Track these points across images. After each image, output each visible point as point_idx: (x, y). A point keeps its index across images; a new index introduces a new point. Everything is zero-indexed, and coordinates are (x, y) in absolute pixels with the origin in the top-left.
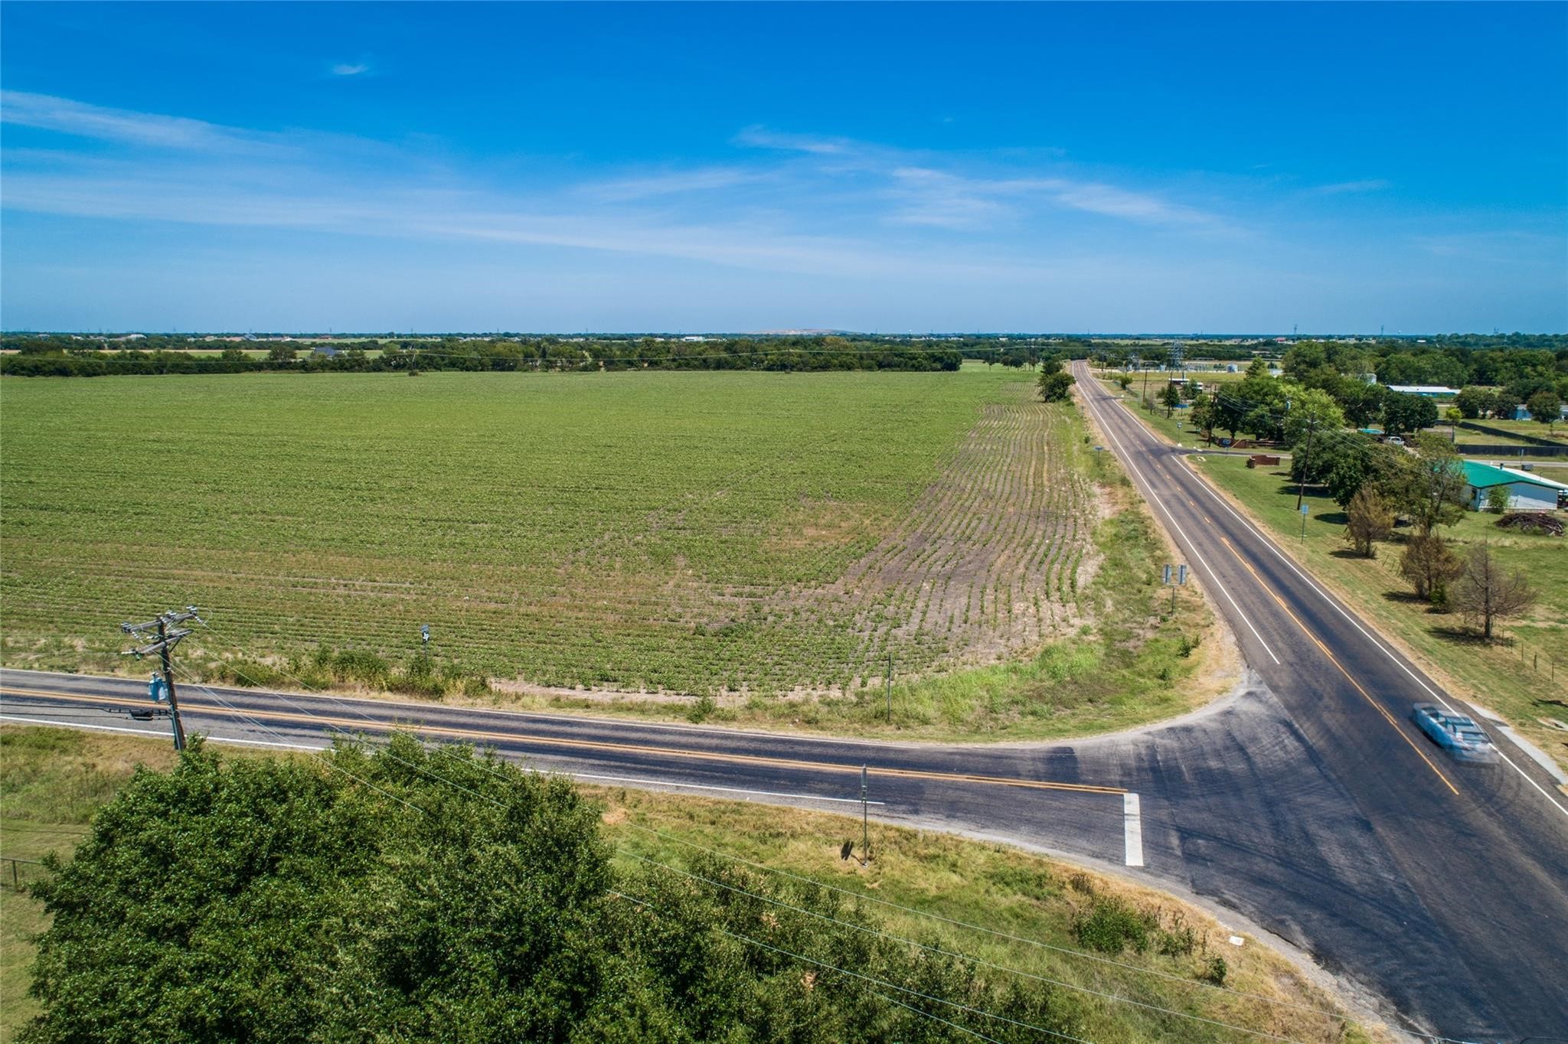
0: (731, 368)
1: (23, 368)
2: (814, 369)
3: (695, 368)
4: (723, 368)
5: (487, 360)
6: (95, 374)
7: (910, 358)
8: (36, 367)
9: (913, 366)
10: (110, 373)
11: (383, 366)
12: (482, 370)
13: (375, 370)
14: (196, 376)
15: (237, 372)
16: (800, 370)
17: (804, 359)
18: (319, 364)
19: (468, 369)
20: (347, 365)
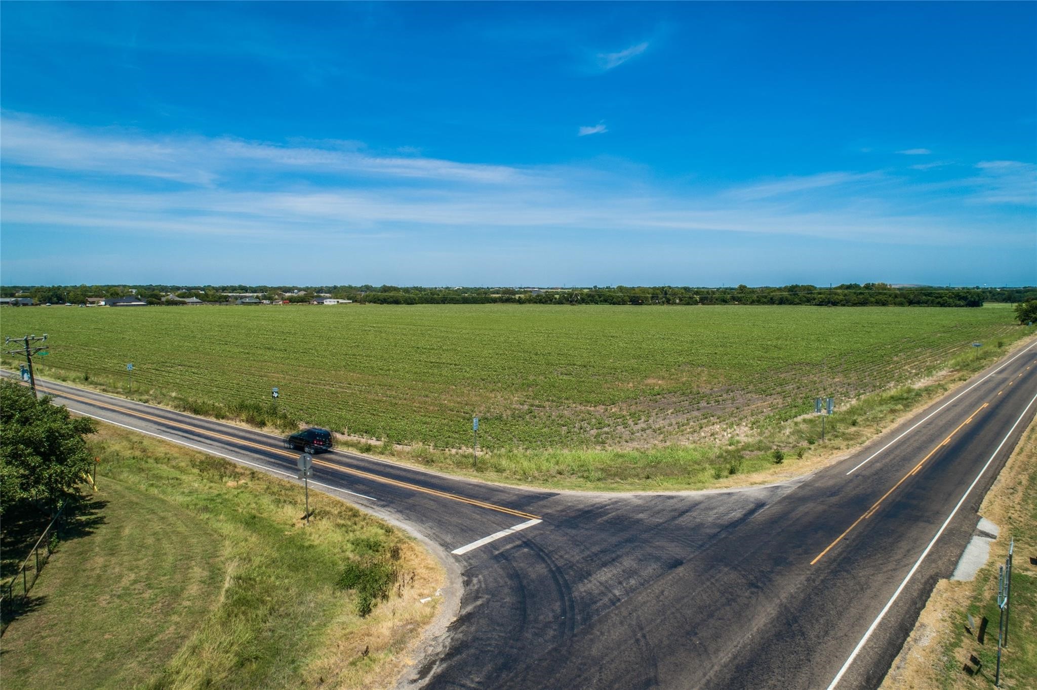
0: (790, 304)
1: (379, 300)
2: (855, 305)
3: (764, 303)
4: (785, 303)
5: (627, 298)
6: (411, 304)
7: (937, 298)
8: (385, 299)
9: (939, 303)
10: (419, 303)
11: (564, 301)
12: (623, 304)
13: (559, 304)
14: (462, 305)
15: (483, 303)
16: (844, 305)
17: (847, 298)
18: (527, 300)
19: (614, 304)
20: (543, 300)
